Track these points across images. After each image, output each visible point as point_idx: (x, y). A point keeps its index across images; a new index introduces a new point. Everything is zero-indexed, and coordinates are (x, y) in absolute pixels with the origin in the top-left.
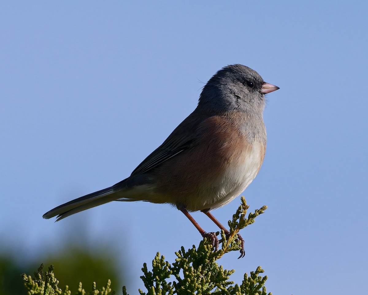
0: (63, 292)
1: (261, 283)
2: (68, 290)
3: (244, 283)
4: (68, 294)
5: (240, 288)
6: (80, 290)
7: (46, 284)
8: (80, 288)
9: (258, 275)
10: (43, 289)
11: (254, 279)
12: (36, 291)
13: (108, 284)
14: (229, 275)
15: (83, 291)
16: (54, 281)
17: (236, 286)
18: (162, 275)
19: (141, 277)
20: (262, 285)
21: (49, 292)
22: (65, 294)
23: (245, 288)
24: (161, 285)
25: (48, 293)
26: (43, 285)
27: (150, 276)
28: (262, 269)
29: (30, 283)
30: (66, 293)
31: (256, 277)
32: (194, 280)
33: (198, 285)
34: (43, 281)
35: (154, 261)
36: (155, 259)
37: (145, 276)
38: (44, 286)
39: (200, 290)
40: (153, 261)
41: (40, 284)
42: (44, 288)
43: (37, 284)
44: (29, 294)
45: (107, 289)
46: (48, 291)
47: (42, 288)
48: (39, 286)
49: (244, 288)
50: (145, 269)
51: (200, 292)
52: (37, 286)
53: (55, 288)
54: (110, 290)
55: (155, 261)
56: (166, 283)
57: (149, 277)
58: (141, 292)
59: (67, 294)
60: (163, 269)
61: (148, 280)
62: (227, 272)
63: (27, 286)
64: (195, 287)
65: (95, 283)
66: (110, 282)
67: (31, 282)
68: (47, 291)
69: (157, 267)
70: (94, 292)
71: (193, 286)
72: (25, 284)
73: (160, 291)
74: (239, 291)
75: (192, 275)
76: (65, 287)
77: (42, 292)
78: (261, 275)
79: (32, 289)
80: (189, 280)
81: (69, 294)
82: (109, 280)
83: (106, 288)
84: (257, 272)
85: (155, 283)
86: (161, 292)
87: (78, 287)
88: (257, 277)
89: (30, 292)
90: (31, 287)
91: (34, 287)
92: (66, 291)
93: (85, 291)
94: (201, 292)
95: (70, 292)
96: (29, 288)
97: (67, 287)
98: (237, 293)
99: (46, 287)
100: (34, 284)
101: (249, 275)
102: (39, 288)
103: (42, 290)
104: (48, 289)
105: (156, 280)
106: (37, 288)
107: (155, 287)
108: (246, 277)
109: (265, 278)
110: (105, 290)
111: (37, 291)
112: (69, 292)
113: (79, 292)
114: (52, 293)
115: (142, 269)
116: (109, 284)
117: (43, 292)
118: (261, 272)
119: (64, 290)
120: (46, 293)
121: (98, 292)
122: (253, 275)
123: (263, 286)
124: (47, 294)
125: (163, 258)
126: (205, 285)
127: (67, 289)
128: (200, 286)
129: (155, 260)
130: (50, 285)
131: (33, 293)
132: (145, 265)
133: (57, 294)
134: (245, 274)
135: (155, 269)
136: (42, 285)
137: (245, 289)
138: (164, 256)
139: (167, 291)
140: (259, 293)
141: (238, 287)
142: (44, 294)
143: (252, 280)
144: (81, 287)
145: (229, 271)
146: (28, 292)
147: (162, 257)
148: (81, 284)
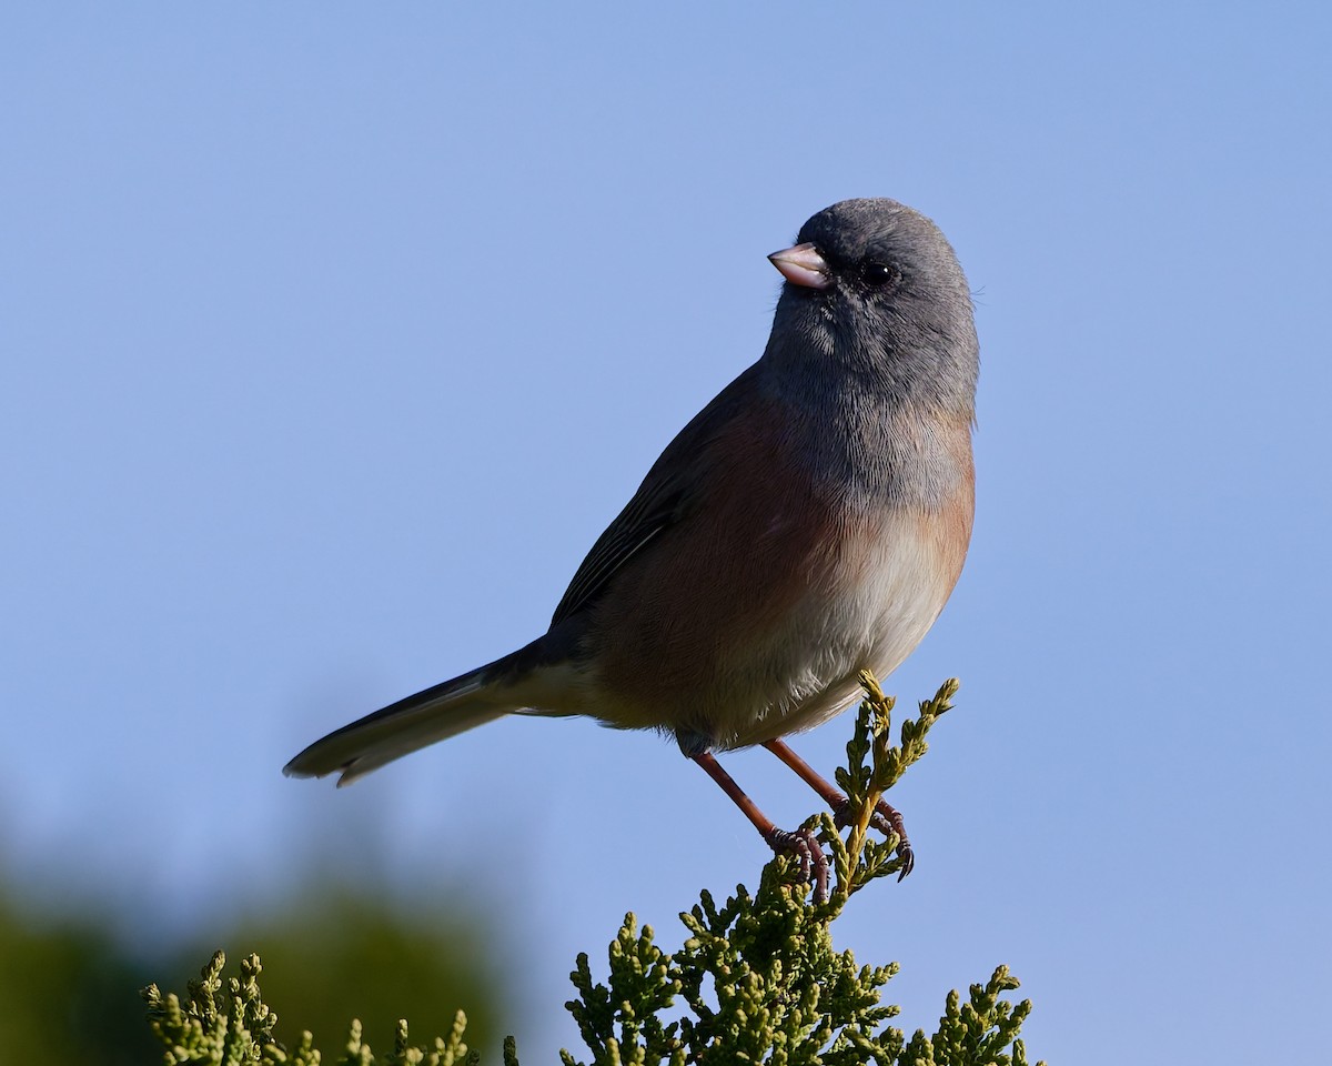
0: (291, 1057)
1: (1009, 1025)
2: (310, 1050)
3: (947, 1027)
4: (310, 1062)
5: (930, 1047)
6: (354, 1047)
7: (230, 1027)
8: (354, 1040)
9: (996, 998)
10: (220, 1044)
11: (981, 1013)
12: (193, 1052)
13: (457, 1026)
14: (880, 984)
15: (366, 1051)
16: (261, 1013)
17: (918, 1036)
18: (644, 998)
19: (569, 1006)
20: (1010, 1036)
21: (241, 1057)
22: (300, 1061)
23: (950, 1044)
24: (642, 1031)
25: (237, 1060)
26: (219, 1028)
27: (600, 1001)
28: (1011, 976)
29: (175, 1022)
30: (304, 1058)
31: (990, 1004)
32: (761, 1014)
33: (776, 1035)
34: (219, 1016)
35: (616, 944)
36: (620, 936)
37: (581, 1000)
38: (223, 1031)
39: (782, 1051)
40: (612, 947)
41: (209, 1027)
42: (225, 1038)
43: (197, 1023)
44: (169, 1061)
45: (451, 1047)
46: (239, 1052)
47: (215, 1038)
48: (206, 1030)
49: (944, 1046)
50: (581, 977)
51: (783, 1057)
52: (200, 1031)
53: (262, 1040)
54: (464, 1048)
55: (618, 945)
56: (659, 1025)
57: (597, 1004)
58: (567, 1059)
59: (307, 1063)
60: (647, 975)
61: (593, 1014)
62: (873, 972)
63: (161, 1033)
64: (764, 1041)
65: (404, 1023)
66: (465, 1021)
67: (177, 1018)
68: (235, 1051)
69: (626, 969)
70: (405, 1058)
71: (755, 1038)
72: (157, 1025)
73: (638, 1055)
74: (927, 1056)
75: (752, 996)
76: (302, 1039)
77: (218, 1055)
78: (1010, 998)
79: (180, 1044)
80: (743, 1017)
81: (313, 1061)
82: (461, 1014)
83: (448, 1041)
84: (994, 986)
85: (617, 1028)
86: (642, 1059)
87: (349, 1038)
88: (995, 1005)
89: (175, 1055)
90: (176, 1035)
91: (187, 1035)
92: (302, 1051)
93: (372, 1052)
94: (786, 1059)
95: (317, 1054)
96: (169, 1041)
97: (308, 1035)
98: (919, 1061)
99: (232, 1037)
100: (187, 1026)
101: (964, 999)
102: (205, 1041)
103: (215, 1048)
104: (238, 1043)
105: (624, 1017)
106: (197, 1040)
107: (621, 1041)
108: (954, 1005)
109: (1022, 1009)
110: (446, 1048)
111: (199, 1052)
112: (313, 1057)
113: (349, 1054)
114: (251, 1059)
115: (573, 977)
116: (460, 1028)
117: (221, 1054)
118: (1010, 986)
119: (294, 1049)
120: (230, 1057)
121: (420, 1056)
122: (980, 999)
123: (1015, 1038)
124: (234, 1061)
125: (648, 936)
126: (799, 1033)
127: (308, 1045)
128: (783, 1037)
129: (617, 940)
130: (246, 1028)
131: (185, 1058)
132: (582, 959)
133: (272, 1063)
134: (951, 993)
135: (618, 975)
136: (216, 1030)
137: (949, 1050)
138: (650, 927)
139: (664, 1054)
140: (1002, 1062)
141: (924, 1042)
142: (225, 1060)
143: (976, 1015)
144: (357, 1036)
145: (878, 970)
146: (164, 1053)
147: (645, 932)
148: (357, 1025)
